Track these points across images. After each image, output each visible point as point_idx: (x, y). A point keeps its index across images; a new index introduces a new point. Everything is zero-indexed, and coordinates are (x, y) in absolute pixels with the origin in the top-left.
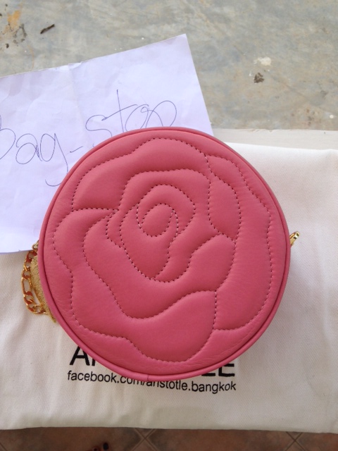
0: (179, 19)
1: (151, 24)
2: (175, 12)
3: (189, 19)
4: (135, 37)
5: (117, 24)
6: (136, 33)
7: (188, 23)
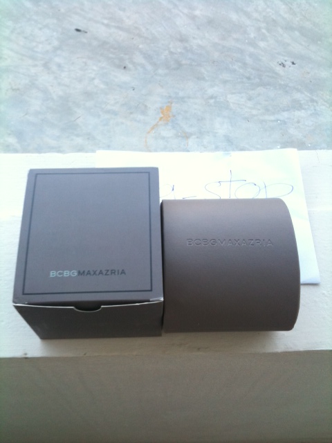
0: (307, 107)
1: (284, 111)
2: (302, 102)
3: (315, 107)
4: (272, 121)
5: (254, 112)
6: (272, 118)
7: (315, 110)
